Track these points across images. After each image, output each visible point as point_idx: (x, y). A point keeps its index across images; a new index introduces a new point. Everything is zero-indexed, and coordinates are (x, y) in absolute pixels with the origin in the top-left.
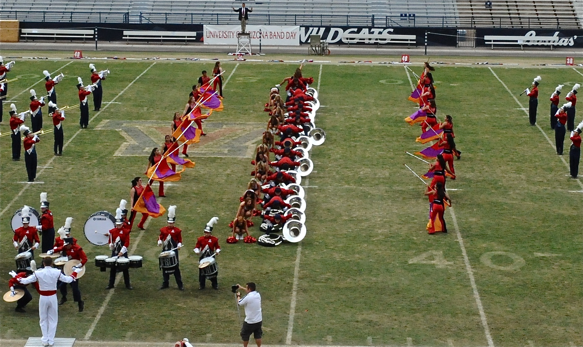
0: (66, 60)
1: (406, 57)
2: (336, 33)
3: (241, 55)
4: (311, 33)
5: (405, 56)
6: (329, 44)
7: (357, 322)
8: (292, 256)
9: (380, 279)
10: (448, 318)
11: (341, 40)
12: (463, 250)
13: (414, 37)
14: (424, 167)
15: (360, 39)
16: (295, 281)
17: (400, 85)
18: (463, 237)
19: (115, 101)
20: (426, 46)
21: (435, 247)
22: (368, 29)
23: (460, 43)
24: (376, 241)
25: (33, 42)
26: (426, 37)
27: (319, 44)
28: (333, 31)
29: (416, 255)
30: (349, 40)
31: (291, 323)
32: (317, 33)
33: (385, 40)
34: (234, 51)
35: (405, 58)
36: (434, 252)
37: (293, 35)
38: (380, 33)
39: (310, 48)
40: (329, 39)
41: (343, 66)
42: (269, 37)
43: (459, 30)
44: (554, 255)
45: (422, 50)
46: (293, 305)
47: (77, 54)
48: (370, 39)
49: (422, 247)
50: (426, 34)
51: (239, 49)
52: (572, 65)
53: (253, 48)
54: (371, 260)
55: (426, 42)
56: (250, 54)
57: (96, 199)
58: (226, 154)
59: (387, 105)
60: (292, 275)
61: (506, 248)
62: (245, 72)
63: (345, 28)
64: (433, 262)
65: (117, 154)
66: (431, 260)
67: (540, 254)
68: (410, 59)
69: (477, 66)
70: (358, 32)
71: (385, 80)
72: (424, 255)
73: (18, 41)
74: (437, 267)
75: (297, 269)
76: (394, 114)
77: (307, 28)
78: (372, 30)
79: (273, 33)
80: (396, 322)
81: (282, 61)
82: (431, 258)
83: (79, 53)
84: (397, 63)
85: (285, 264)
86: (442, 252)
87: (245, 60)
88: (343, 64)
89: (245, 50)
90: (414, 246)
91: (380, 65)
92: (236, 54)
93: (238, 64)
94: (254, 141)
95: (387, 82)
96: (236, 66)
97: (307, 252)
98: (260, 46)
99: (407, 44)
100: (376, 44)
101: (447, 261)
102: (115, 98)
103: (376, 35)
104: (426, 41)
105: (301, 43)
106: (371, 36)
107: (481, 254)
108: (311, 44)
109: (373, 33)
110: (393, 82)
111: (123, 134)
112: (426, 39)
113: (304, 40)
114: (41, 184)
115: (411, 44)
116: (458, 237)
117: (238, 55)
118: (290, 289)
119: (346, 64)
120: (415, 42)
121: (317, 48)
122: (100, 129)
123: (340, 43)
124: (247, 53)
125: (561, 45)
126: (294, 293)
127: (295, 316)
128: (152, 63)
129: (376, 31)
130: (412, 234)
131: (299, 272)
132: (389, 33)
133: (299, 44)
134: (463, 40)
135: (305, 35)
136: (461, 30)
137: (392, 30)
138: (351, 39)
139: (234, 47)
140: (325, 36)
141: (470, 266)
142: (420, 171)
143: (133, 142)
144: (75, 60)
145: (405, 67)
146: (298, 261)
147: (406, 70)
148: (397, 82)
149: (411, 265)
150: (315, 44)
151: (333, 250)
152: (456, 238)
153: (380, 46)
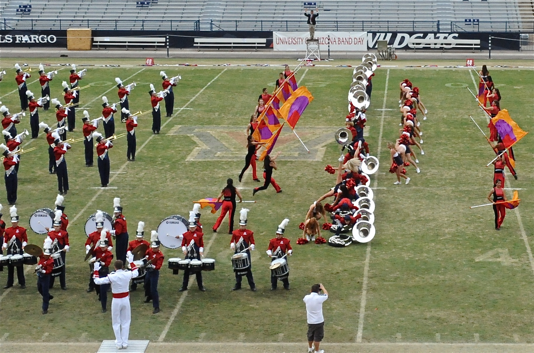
0: (138, 67)
1: (471, 61)
2: (403, 38)
3: (310, 60)
5: (470, 60)
6: (396, 49)
7: (425, 319)
8: (362, 256)
9: (448, 277)
10: (514, 314)
11: (407, 45)
12: (528, 248)
13: (478, 41)
15: (426, 44)
16: (365, 280)
17: (465, 88)
18: (528, 235)
19: (187, 107)
20: (490, 50)
21: (500, 245)
22: (433, 34)
23: (523, 47)
24: (443, 241)
25: (105, 50)
26: (490, 42)
27: (386, 49)
28: (399, 36)
29: (482, 253)
30: (415, 45)
31: (361, 321)
32: (384, 38)
33: (450, 44)
34: (303, 57)
35: (470, 62)
36: (500, 250)
37: (360, 41)
38: (445, 38)
39: (378, 54)
40: (396, 45)
41: (410, 70)
42: (337, 43)
43: (522, 35)
45: (486, 54)
46: (363, 304)
47: (149, 62)
48: (436, 44)
49: (489, 245)
50: (490, 38)
51: (308, 55)
53: (322, 53)
54: (439, 259)
55: (490, 47)
56: (319, 59)
57: (169, 204)
58: (296, 158)
59: (452, 107)
60: (362, 275)
62: (314, 77)
63: (411, 34)
64: (498, 260)
65: (190, 158)
66: (497, 258)
68: (475, 63)
70: (424, 37)
72: (490, 253)
73: (91, 49)
74: (503, 264)
75: (366, 268)
76: (459, 116)
77: (374, 34)
78: (438, 35)
79: (341, 39)
80: (463, 319)
81: (350, 66)
82: (497, 256)
83: (151, 60)
84: (462, 67)
85: (355, 264)
86: (507, 250)
87: (314, 65)
88: (409, 68)
89: (314, 56)
90: (480, 244)
91: (445, 69)
92: (306, 59)
93: (307, 70)
94: (323, 144)
95: (452, 85)
96: (305, 72)
97: (376, 252)
98: (329, 51)
99: (471, 49)
100: (441, 48)
101: (513, 258)
102: (187, 104)
103: (441, 40)
104: (490, 45)
105: (369, 48)
106: (436, 41)
108: (379, 49)
109: (438, 38)
110: (458, 85)
111: (195, 139)
112: (490, 43)
113: (371, 46)
114: (114, 190)
115: (476, 49)
116: (523, 235)
117: (307, 60)
118: (360, 289)
119: (412, 68)
120: (479, 47)
121: (384, 53)
122: (172, 134)
123: (407, 48)
124: (316, 59)
126: (364, 292)
127: (365, 315)
128: (223, 69)
129: (442, 36)
130: (478, 233)
131: (369, 271)
132: (454, 38)
133: (366, 50)
134: (526, 44)
135: (373, 41)
136: (524, 35)
137: (457, 35)
138: (417, 44)
139: (303, 53)
140: (392, 42)
142: (485, 171)
143: (205, 147)
144: (147, 67)
145: (470, 71)
146: (367, 261)
147: (471, 73)
148: (462, 85)
149: (478, 262)
150: (382, 49)
151: (402, 249)
152: (521, 236)
153: (445, 50)
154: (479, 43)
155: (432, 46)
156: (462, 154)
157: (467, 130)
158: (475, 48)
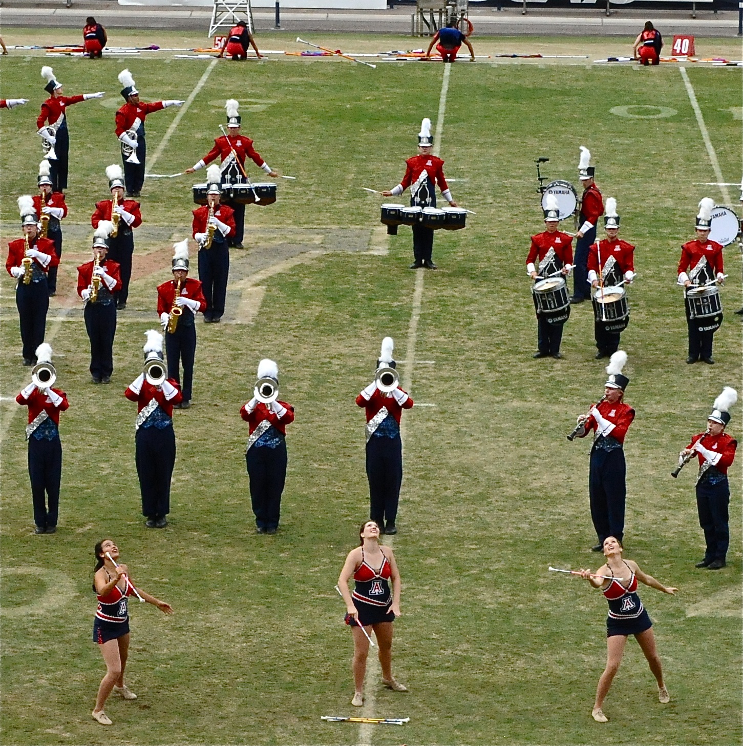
1: (686, 41)
5: (683, 38)
6: (471, 4)
14: (732, 350)
17: (667, 120)
20: (741, 10)
27: (442, 4)
29: (706, 592)
35: (683, 45)
39: (417, 17)
41: (509, 66)
45: (728, 20)
51: (217, 20)
53: (257, 15)
54: (582, 607)
59: (631, 176)
68: (698, 49)
71: (626, 107)
76: (650, 202)
81: (338, 53)
88: (507, 61)
91: (611, 64)
93: (214, 63)
95: (630, 111)
96: (210, 68)
98: (278, 9)
99: (689, 6)
100: (601, 4)
105: (391, 1)
108: (421, 5)
110: (647, 112)
115: (700, 6)
119: (516, 61)
120: (711, 1)
121: (436, 17)
123: (502, 1)
133: (385, 6)
145: (683, 69)
147: (686, 78)
148: (659, 112)
149: (693, 619)
150: (431, 5)
153: (612, 10)
156: (655, 311)
157: (670, 242)
158: (698, 4)
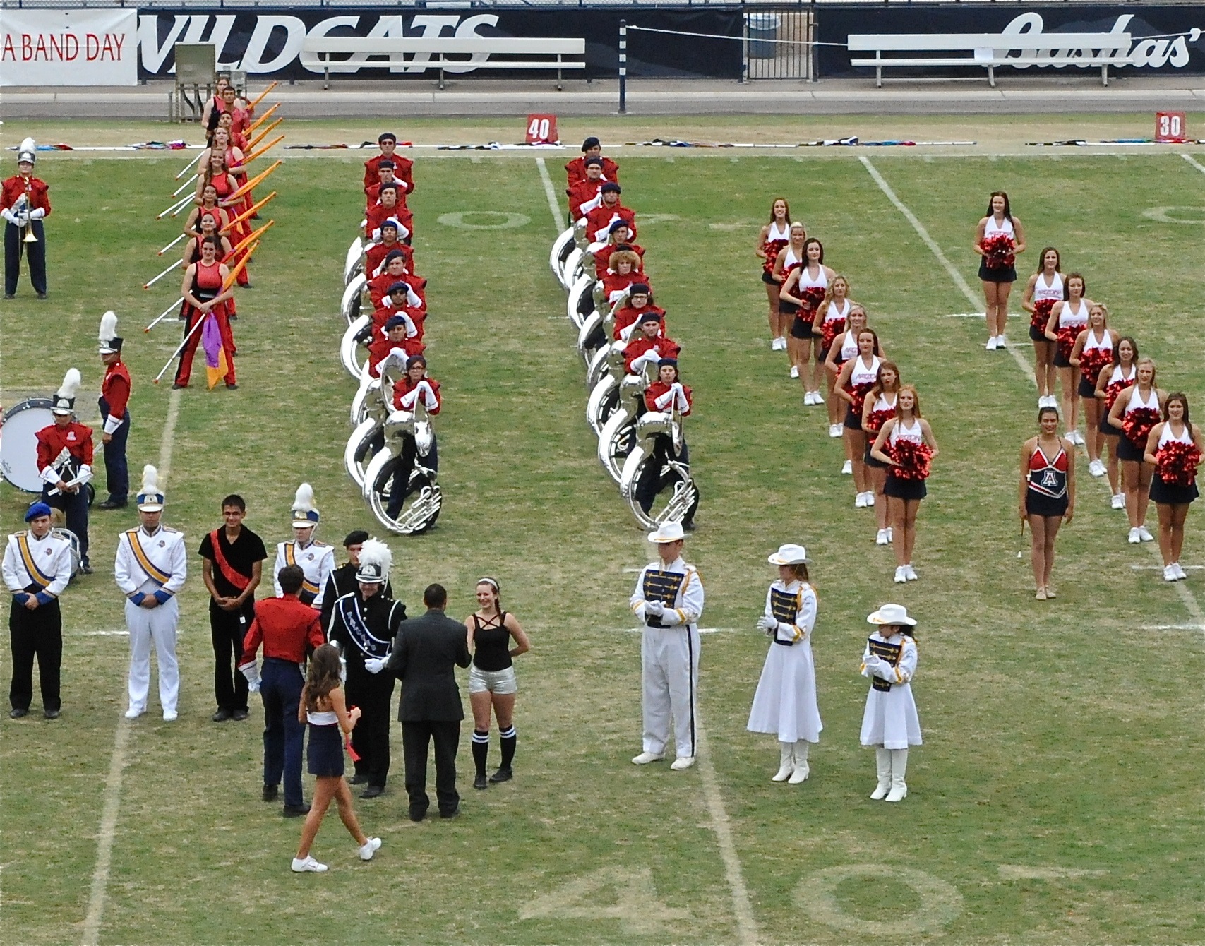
1: (546, 122)
2: (280, 35)
4: (181, 37)
5: (540, 118)
6: (252, 76)
8: (73, 900)
11: (297, 59)
12: (732, 863)
13: (577, 45)
14: (594, 547)
15: (371, 58)
17: (515, 231)
18: (735, 813)
20: (623, 78)
21: (620, 854)
22: (399, 19)
23: (755, 66)
24: (396, 837)
26: (623, 45)
27: (209, 77)
28: (265, 26)
29: (547, 885)
30: (328, 63)
32: (207, 34)
33: (467, 57)
35: (542, 128)
36: (620, 874)
37: (110, 46)
38: (448, 32)
39: (177, 96)
40: (252, 60)
41: (301, 162)
42: (18, 54)
43: (752, 16)
44: (1074, 874)
45: (606, 93)
48: (409, 57)
49: (576, 854)
50: (623, 31)
52: (1178, 140)
54: (376, 910)
55: (623, 65)
59: (463, 308)
61: (892, 853)
63: (311, 17)
64: (612, 911)
66: (606, 903)
67: (1021, 872)
68: (561, 132)
69: (819, 153)
70: (364, 29)
71: (460, 215)
72: (581, 885)
74: (628, 930)
76: (487, 345)
77: (166, 18)
78: (418, 20)
79: (35, 38)
81: (65, 148)
82: (608, 895)
84: (507, 147)
86: (647, 872)
88: (299, 154)
90: (542, 850)
91: (444, 155)
95: (465, 219)
97: (129, 886)
99: (551, 73)
100: (432, 73)
101: (669, 905)
103: (431, 41)
104: (623, 58)
105: (143, 74)
106: (412, 44)
107: (795, 877)
108: (181, 79)
109: (420, 31)
110: (490, 220)
112: (623, 51)
113: (153, 65)
115: (568, 73)
116: (714, 812)
119: (311, 154)
120: (582, 65)
121: (203, 95)
123: (295, 72)
125: (1139, 64)
129: (434, 24)
130: (535, 807)
132: (483, 30)
133: (135, 82)
134: (766, 52)
135: (159, 49)
136: (760, 16)
137: (493, 20)
138: (337, 56)
140: (234, 51)
141: (751, 924)
142: (577, 561)
145: (540, 161)
146: (93, 919)
147: (544, 172)
148: (505, 220)
149: (528, 924)
150: (194, 79)
151: (231, 873)
152: (706, 816)
153: (447, 81)
154: (583, 51)
155: (396, 65)
156: (489, 494)
157: (514, 399)
158: (564, 70)
